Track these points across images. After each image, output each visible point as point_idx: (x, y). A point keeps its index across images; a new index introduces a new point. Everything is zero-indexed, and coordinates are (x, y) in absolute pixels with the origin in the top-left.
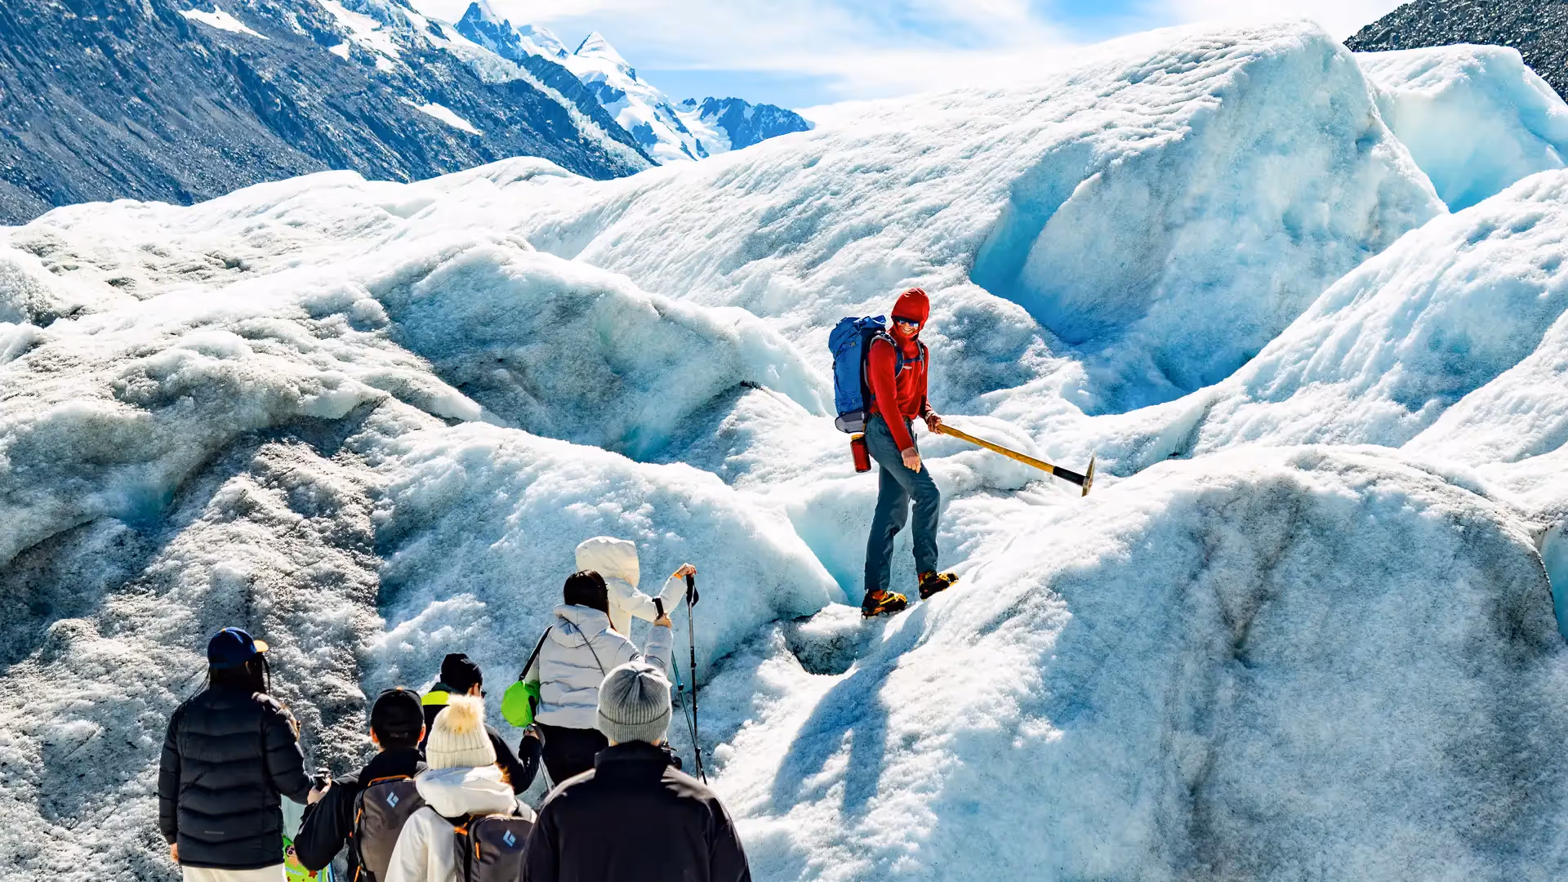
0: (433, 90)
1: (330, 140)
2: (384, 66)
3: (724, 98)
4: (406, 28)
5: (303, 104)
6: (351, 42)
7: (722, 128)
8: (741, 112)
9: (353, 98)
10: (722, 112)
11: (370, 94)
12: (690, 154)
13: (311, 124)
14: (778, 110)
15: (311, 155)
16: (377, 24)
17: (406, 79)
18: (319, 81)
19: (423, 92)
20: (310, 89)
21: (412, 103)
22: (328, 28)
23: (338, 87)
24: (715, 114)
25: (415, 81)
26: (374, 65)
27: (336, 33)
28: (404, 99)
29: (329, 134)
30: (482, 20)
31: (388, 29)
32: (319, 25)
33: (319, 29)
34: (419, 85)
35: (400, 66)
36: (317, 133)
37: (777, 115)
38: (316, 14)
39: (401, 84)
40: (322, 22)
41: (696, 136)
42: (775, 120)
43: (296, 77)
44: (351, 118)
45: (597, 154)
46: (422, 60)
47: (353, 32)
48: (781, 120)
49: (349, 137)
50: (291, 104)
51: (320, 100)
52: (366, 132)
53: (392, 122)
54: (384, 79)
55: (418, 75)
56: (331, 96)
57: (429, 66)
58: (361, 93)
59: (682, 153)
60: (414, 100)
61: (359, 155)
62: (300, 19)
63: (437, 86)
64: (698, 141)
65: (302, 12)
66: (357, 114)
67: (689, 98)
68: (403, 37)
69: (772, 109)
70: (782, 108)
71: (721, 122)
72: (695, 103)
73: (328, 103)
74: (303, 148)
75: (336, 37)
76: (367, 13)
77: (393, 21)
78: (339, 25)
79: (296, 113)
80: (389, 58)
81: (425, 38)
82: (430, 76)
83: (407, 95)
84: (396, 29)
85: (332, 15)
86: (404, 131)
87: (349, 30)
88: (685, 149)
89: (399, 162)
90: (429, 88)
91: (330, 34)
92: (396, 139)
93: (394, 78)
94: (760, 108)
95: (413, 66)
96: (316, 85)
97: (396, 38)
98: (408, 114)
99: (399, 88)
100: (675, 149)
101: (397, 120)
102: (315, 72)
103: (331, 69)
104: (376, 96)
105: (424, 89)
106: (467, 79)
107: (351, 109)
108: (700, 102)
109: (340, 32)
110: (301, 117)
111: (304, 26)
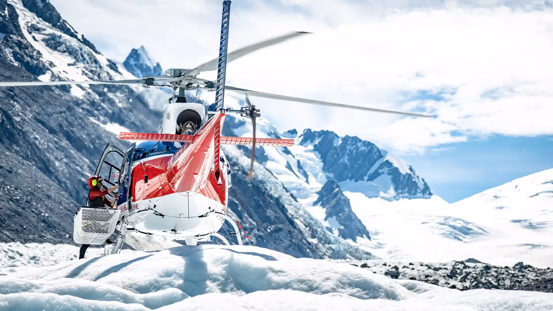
0: (114, 113)
1: (38, 147)
2: (77, 93)
3: (319, 130)
4: (94, 65)
5: (18, 119)
6: (53, 73)
7: (317, 153)
8: (331, 141)
9: (55, 116)
10: (317, 141)
11: (68, 114)
12: (293, 172)
13: (24, 134)
14: (360, 141)
15: (23, 158)
16: (72, 60)
17: (93, 103)
18: (31, 102)
19: (106, 115)
20: (24, 109)
21: (97, 122)
22: (35, 62)
23: (44, 107)
24: (312, 142)
25: (100, 105)
26: (68, 91)
27: (41, 65)
28: (92, 119)
29: (37, 142)
30: (141, 62)
31: (81, 65)
32: (29, 59)
33: (28, 62)
34: (103, 108)
35: (89, 94)
36: (28, 141)
37: (359, 144)
38: (27, 51)
39: (88, 107)
40: (32, 57)
41: (297, 158)
42: (357, 148)
43: (12, 98)
44: (52, 131)
45: (236, 168)
46: (106, 90)
47: (55, 66)
48: (362, 148)
49: (51, 145)
50: (9, 118)
51: (30, 116)
52: (64, 143)
53: (84, 136)
54: (77, 103)
55: (103, 101)
56: (39, 114)
57: (110, 95)
58: (61, 112)
59: (289, 171)
60: (99, 120)
61: (60, 160)
62: (15, 54)
63: (116, 110)
64: (299, 162)
65: (17, 49)
66: (57, 129)
67: (292, 128)
68: (92, 71)
69: (355, 139)
70: (363, 140)
71: (316, 148)
72: (296, 133)
73: (35, 118)
74: (17, 152)
75: (40, 69)
76: (64, 52)
77: (84, 59)
78: (44, 60)
79: (13, 125)
80: (81, 87)
81: (108, 73)
82: (112, 102)
83: (93, 116)
84: (87, 66)
85: (39, 53)
86: (93, 143)
87: (51, 64)
88: (289, 167)
89: (89, 167)
90: (110, 111)
91: (37, 66)
92: (88, 149)
93: (83, 102)
94: (346, 139)
95: (100, 94)
96: (28, 105)
97: (87, 72)
98: (96, 130)
99: (88, 111)
100: (282, 167)
101: (88, 135)
102: (27, 94)
103: (39, 93)
104: (73, 115)
105: (107, 112)
106: (140, 106)
107: (53, 124)
108: (300, 132)
109: (44, 65)
110: (16, 129)
111: (17, 59)
